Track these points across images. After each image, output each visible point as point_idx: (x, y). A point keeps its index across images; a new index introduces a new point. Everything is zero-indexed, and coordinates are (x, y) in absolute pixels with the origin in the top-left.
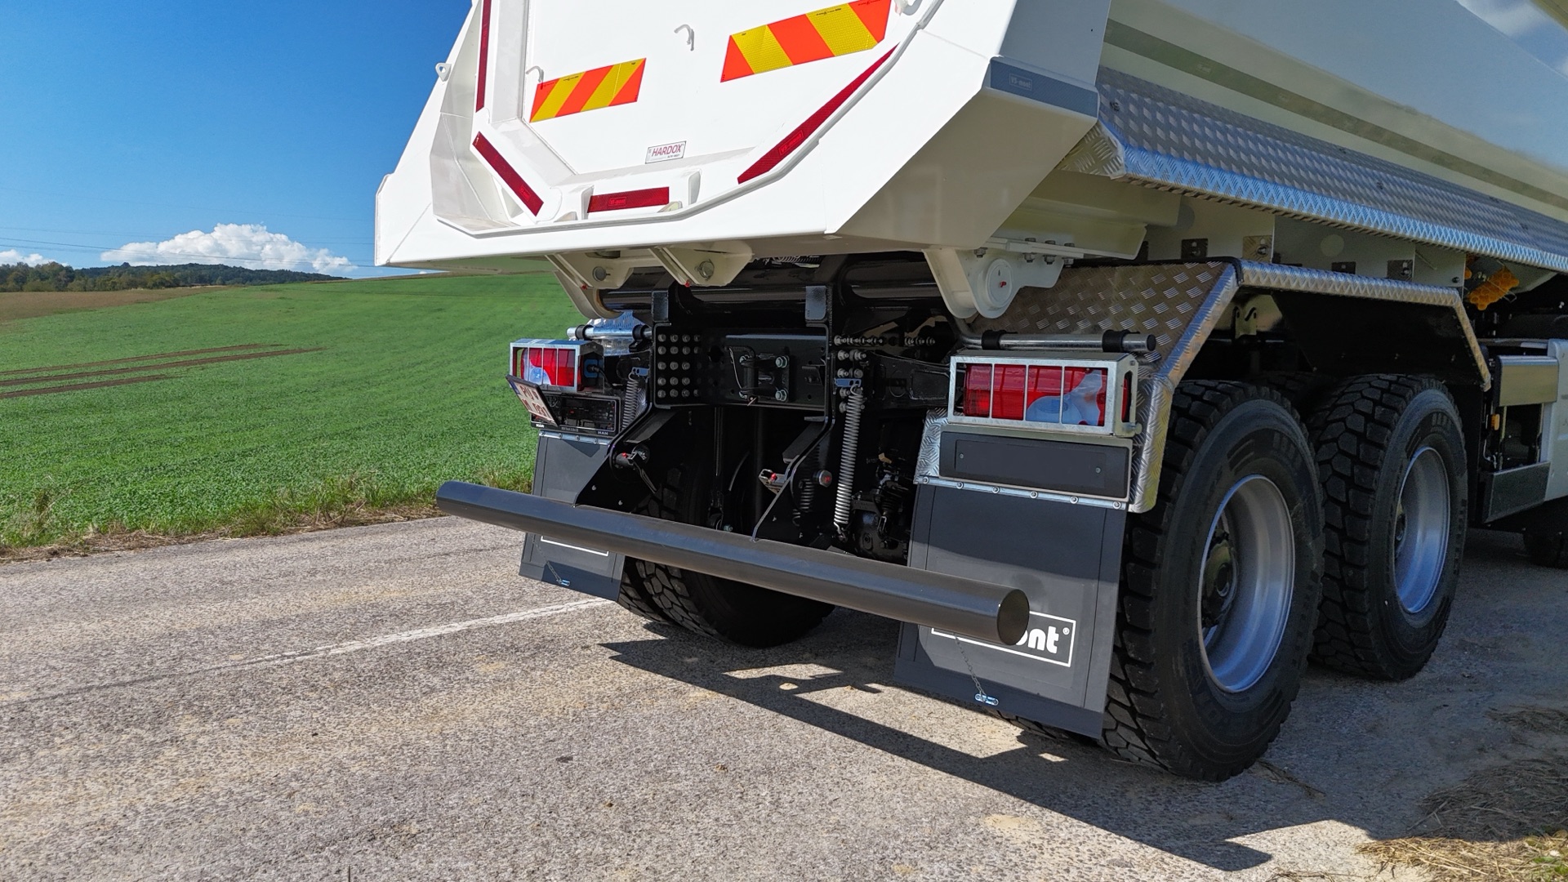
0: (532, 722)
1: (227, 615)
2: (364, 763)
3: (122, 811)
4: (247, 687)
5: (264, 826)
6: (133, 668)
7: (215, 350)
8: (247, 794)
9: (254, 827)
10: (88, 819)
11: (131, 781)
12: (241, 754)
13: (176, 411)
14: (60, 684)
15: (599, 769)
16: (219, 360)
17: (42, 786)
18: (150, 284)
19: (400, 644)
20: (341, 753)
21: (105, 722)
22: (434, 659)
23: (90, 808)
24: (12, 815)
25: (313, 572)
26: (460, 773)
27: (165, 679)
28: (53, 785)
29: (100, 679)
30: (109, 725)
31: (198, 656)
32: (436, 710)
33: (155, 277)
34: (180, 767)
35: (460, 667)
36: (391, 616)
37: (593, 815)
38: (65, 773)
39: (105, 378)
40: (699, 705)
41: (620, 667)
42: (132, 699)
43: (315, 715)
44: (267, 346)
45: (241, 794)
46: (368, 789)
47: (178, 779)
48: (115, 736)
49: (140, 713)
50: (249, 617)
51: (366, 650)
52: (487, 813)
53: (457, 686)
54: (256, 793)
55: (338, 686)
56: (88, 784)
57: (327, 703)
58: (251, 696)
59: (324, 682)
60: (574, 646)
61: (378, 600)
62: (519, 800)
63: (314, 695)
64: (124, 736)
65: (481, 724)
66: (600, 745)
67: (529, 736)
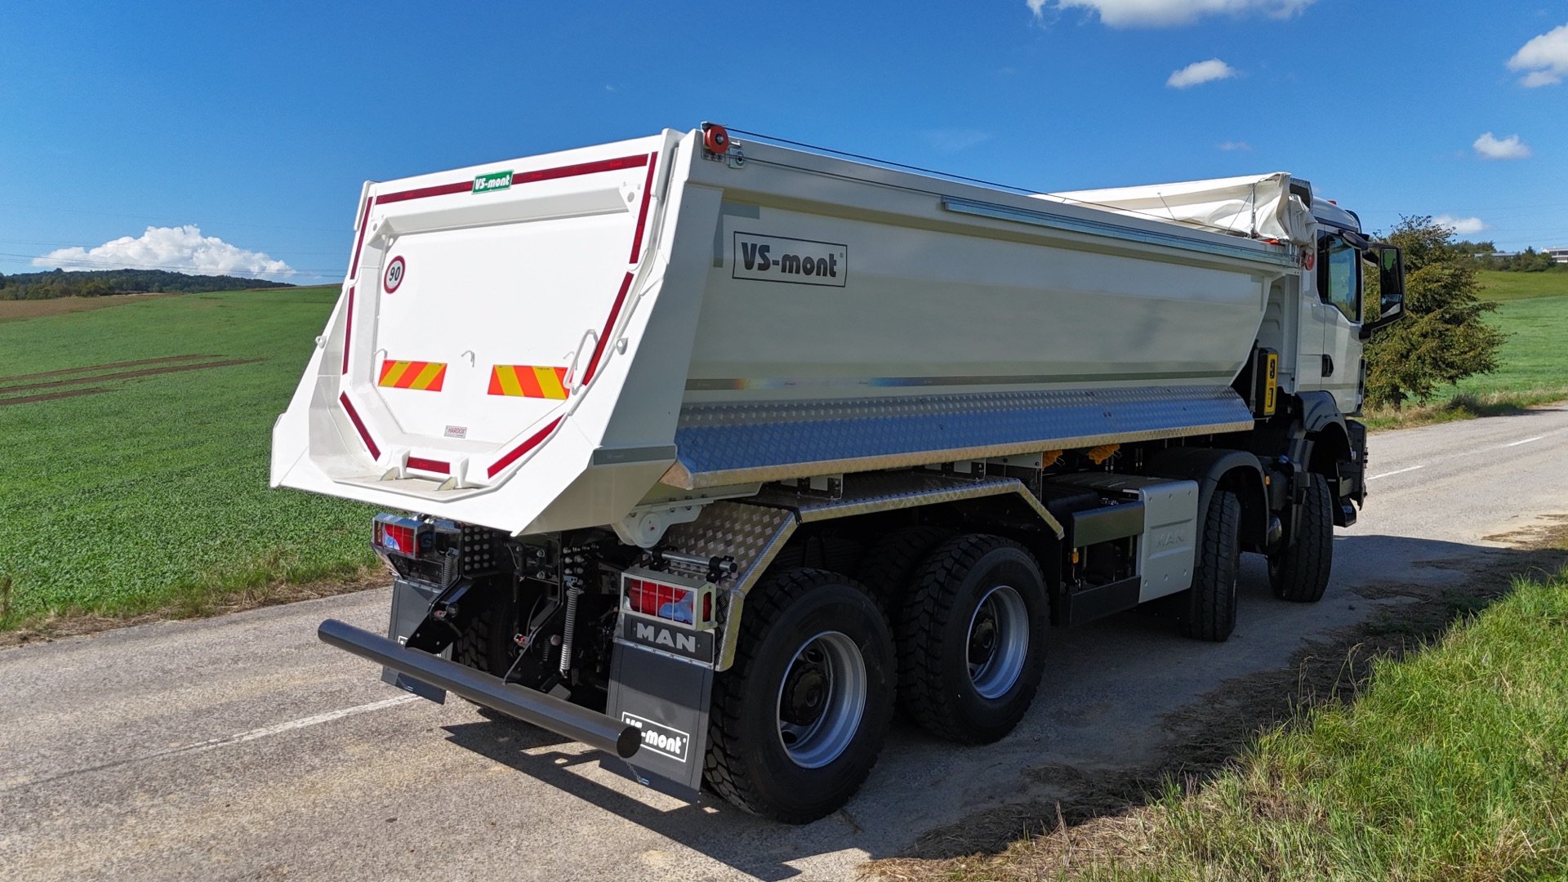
0: (377, 793)
1: (168, 705)
2: (259, 826)
3: (103, 862)
4: (183, 770)
5: (192, 870)
6: (101, 755)
7: (152, 361)
8: (182, 850)
9: (186, 871)
10: (82, 868)
11: (106, 842)
12: (178, 821)
13: (113, 426)
14: (51, 769)
15: (412, 827)
16: (158, 371)
17: (49, 846)
18: (84, 291)
19: (294, 730)
20: (244, 819)
21: (86, 799)
22: (318, 743)
23: (82, 861)
24: (33, 866)
25: (236, 660)
26: (321, 832)
27: (125, 764)
28: (56, 846)
29: (79, 765)
30: (88, 801)
31: (147, 744)
32: (313, 784)
33: (90, 285)
34: (138, 831)
35: (336, 749)
36: (292, 704)
37: (399, 858)
38: (62, 837)
39: (40, 392)
40: (494, 778)
41: (451, 747)
42: (103, 781)
43: (229, 791)
44: (206, 357)
45: (179, 849)
46: (259, 845)
47: (137, 840)
48: (93, 810)
49: (110, 791)
50: (184, 707)
51: (269, 736)
52: (333, 859)
53: (331, 764)
54: (187, 849)
55: (246, 767)
56: (79, 844)
57: (238, 781)
58: (185, 777)
59: (237, 764)
60: (422, 730)
61: (285, 688)
62: (355, 849)
63: (229, 775)
64: (100, 810)
65: (342, 794)
66: (417, 810)
67: (372, 803)
